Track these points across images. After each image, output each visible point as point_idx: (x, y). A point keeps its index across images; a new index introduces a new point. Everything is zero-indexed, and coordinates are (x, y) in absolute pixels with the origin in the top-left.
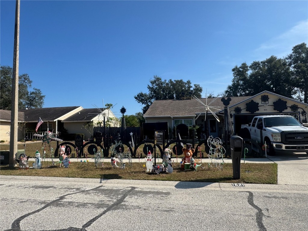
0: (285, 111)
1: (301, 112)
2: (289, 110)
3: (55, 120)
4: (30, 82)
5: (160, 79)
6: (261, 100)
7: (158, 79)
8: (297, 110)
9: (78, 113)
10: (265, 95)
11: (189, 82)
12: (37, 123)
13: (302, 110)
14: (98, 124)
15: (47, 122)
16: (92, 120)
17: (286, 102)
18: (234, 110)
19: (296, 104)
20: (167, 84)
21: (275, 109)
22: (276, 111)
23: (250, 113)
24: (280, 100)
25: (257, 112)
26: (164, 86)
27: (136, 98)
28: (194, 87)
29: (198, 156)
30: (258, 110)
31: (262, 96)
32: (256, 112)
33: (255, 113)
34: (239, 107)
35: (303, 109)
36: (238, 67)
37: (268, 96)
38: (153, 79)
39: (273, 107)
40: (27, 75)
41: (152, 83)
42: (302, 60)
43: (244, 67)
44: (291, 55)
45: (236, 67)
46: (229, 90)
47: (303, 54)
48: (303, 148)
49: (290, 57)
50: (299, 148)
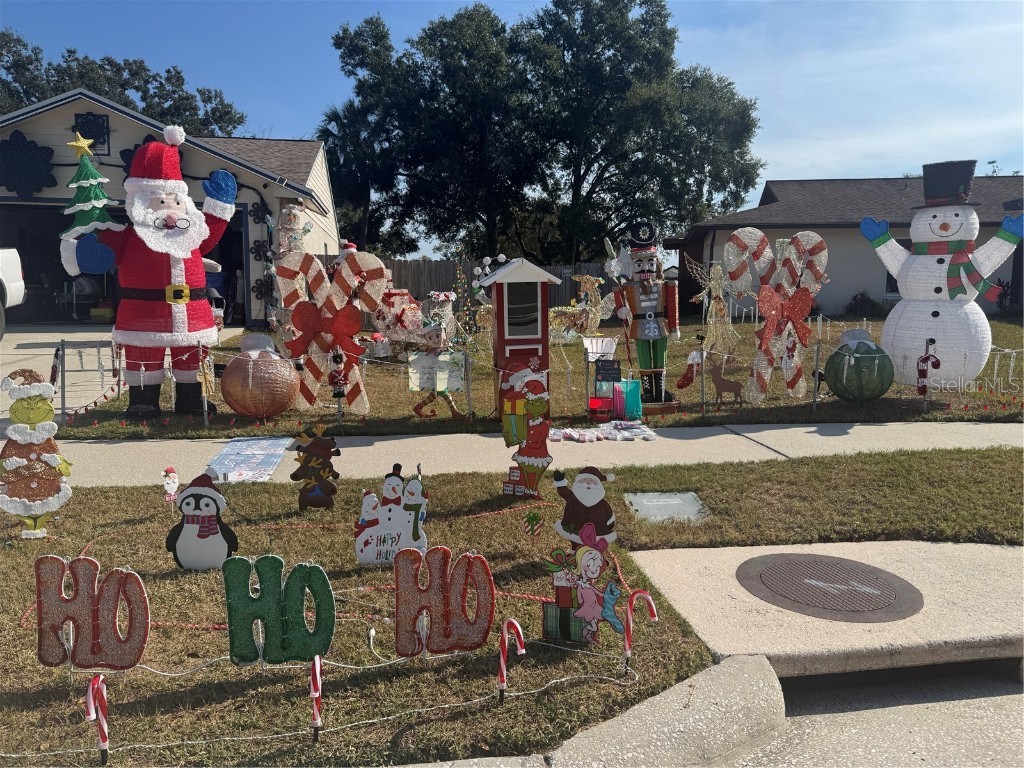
1: (250, 208)
6: (70, 136)
23: (14, 194)
25: (46, 192)
30: (53, 183)
32: (40, 190)
33: (36, 195)
35: (259, 194)
37: (105, 118)
42: (571, 40)
43: (376, 32)
44: (547, 12)
45: (345, 31)
46: (333, 127)
47: (578, 16)
49: (541, 22)
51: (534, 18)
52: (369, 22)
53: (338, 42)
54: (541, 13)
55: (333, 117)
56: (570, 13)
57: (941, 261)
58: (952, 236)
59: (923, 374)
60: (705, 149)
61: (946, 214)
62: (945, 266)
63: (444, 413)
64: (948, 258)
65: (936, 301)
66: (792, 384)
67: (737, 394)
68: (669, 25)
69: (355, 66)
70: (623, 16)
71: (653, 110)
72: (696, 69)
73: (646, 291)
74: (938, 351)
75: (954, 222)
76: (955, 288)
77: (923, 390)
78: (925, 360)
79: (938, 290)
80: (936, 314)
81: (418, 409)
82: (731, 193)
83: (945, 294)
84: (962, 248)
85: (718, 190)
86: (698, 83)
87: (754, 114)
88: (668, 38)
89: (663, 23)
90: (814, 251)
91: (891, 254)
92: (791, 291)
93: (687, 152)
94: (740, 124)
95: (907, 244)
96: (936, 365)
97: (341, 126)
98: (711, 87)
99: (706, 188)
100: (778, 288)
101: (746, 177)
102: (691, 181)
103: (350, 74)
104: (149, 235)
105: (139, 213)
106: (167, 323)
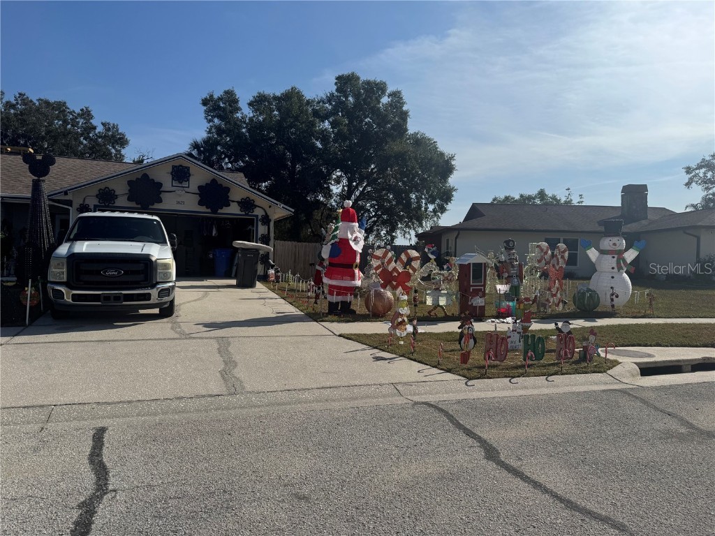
0: (225, 210)
1: (260, 217)
2: (233, 208)
8: (253, 212)
10: (181, 166)
13: (264, 214)
17: (228, 190)
18: (97, 196)
19: (252, 197)
20: (9, 105)
21: (200, 203)
22: (203, 209)
23: (139, 206)
24: (214, 181)
25: (157, 206)
30: (160, 201)
31: (174, 167)
32: (153, 204)
33: (151, 207)
34: (111, 188)
35: (264, 210)
36: (216, 97)
39: (197, 198)
42: (346, 111)
43: (230, 98)
44: (332, 94)
45: (211, 96)
46: (195, 153)
47: (351, 98)
48: (117, 298)
49: (329, 100)
50: (107, 298)
51: (324, 97)
52: (227, 92)
53: (205, 102)
54: (328, 95)
55: (196, 146)
56: (346, 97)
57: (613, 257)
58: (617, 248)
59: (612, 300)
61: (615, 240)
62: (615, 259)
63: (441, 315)
64: (616, 256)
65: (612, 272)
66: (558, 305)
68: (405, 108)
69: (213, 117)
70: (379, 102)
71: (400, 158)
72: (418, 133)
73: (513, 266)
74: (617, 290)
75: (618, 243)
76: (620, 268)
77: (613, 306)
78: (612, 295)
79: (613, 268)
80: (613, 277)
81: (429, 312)
82: (438, 205)
83: (616, 270)
84: (620, 253)
85: (431, 203)
86: (420, 142)
87: (453, 163)
88: (404, 116)
89: (401, 107)
90: (564, 252)
91: (593, 254)
92: (557, 268)
94: (445, 167)
96: (617, 296)
97: (200, 152)
98: (426, 144)
99: (423, 201)
101: (447, 196)
102: (414, 196)
103: (209, 121)
104: (352, 243)
105: (350, 236)
106: (353, 277)
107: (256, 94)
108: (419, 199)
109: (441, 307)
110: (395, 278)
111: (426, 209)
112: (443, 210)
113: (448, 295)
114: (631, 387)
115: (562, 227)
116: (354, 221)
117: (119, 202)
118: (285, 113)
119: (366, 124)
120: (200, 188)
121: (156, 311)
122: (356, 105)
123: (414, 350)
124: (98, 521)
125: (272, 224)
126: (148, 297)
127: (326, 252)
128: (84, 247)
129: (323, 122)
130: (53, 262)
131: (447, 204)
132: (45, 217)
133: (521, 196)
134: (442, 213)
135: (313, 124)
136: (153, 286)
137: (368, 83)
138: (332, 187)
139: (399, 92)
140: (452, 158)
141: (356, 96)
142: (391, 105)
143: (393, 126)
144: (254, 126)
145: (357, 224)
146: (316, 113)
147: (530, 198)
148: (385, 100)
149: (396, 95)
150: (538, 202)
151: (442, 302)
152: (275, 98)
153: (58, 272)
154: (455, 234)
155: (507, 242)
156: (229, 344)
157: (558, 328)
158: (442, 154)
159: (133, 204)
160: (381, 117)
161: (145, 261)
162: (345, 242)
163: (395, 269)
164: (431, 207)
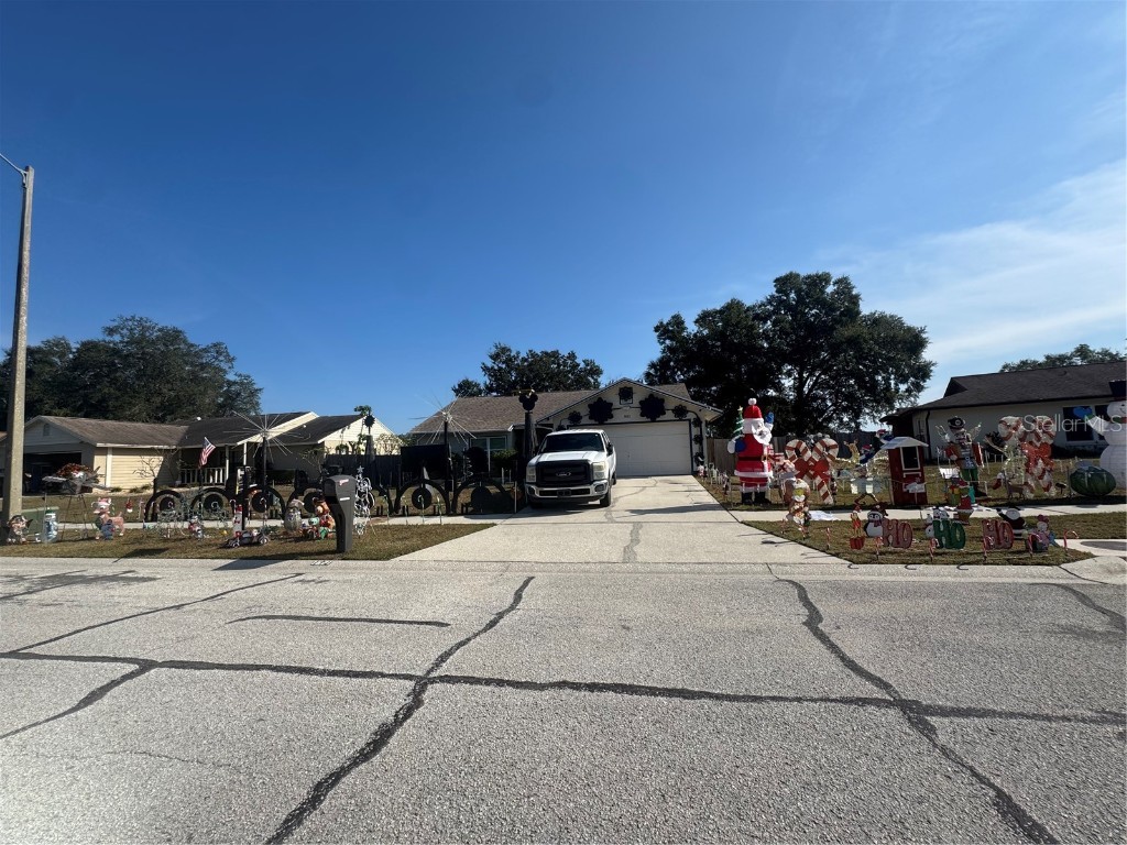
0: (662, 418)
2: (669, 415)
3: (239, 443)
4: (231, 360)
5: (509, 350)
6: (618, 398)
7: (505, 350)
8: (687, 416)
9: (301, 427)
10: (627, 387)
11: (572, 356)
12: (200, 451)
13: (695, 416)
14: (337, 448)
15: (224, 448)
16: (320, 442)
17: (663, 401)
18: (569, 418)
19: (684, 404)
20: (524, 360)
21: (642, 415)
22: (644, 419)
24: (651, 396)
25: (610, 421)
26: (518, 365)
27: (455, 391)
28: (582, 365)
29: (400, 513)
30: (612, 417)
31: (620, 389)
32: (607, 420)
33: (605, 422)
34: (577, 411)
35: (696, 414)
36: (665, 323)
37: (631, 388)
38: (493, 351)
39: (639, 411)
40: (220, 344)
41: (495, 357)
42: (789, 308)
43: (678, 322)
44: (772, 296)
45: (661, 323)
46: (652, 371)
47: (793, 295)
48: (567, 492)
49: (770, 302)
50: (561, 493)
51: (765, 300)
52: (673, 317)
54: (769, 298)
55: (653, 366)
56: (787, 295)
60: (889, 359)
66: (1047, 489)
67: (1021, 493)
68: (854, 292)
69: (664, 339)
70: (823, 292)
71: (853, 342)
72: (875, 313)
73: (964, 447)
81: (857, 501)
82: (913, 384)
85: (902, 382)
86: (877, 321)
87: (924, 336)
88: (855, 300)
89: (850, 292)
92: (1038, 444)
93: (874, 362)
94: (915, 342)
95: (1107, 418)
97: (656, 371)
98: (887, 322)
99: (892, 382)
100: (1031, 443)
101: (923, 372)
102: (880, 378)
103: (662, 344)
104: (757, 438)
105: (754, 431)
106: (762, 468)
107: (700, 312)
108: (887, 380)
109: (870, 495)
110: (812, 468)
111: (897, 390)
112: (919, 388)
113: (875, 483)
114: (1079, 581)
115: (1090, 392)
116: (758, 417)
117: (583, 421)
118: (727, 323)
119: (813, 315)
120: (641, 402)
121: (598, 502)
122: (800, 300)
123: (808, 536)
124: (501, 622)
125: (703, 425)
126: (587, 491)
127: (731, 447)
128: (547, 457)
129: (765, 322)
130: (528, 469)
131: (925, 381)
132: (534, 434)
133: (1048, 357)
134: (919, 391)
135: (752, 327)
136: (591, 483)
137: (809, 277)
138: (783, 381)
139: (845, 278)
140: (922, 331)
141: (798, 293)
142: (837, 293)
143: (842, 313)
144: (700, 340)
145: (762, 420)
146: (757, 317)
147: (1062, 358)
148: (830, 289)
149: (844, 283)
150: (1078, 361)
151: (869, 489)
152: (717, 312)
153: (531, 475)
154: (926, 414)
155: (952, 421)
156: (642, 526)
157: (1002, 515)
158: (910, 329)
159: (593, 422)
160: (827, 306)
161: (584, 464)
162: (750, 436)
163: (811, 459)
164: (903, 387)
